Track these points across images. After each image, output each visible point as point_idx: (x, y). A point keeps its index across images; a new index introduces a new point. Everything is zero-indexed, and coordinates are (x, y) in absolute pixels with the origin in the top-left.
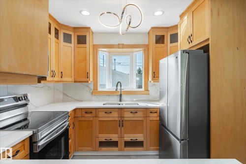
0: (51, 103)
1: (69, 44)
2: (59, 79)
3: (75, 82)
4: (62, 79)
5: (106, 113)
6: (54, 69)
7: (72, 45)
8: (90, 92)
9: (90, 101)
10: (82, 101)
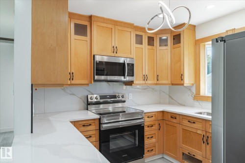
0: (157, 104)
1: (164, 48)
2: (155, 81)
3: (173, 84)
4: (158, 82)
5: (189, 121)
6: (147, 73)
7: (169, 47)
8: (192, 96)
9: (192, 106)
10: (184, 105)
